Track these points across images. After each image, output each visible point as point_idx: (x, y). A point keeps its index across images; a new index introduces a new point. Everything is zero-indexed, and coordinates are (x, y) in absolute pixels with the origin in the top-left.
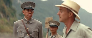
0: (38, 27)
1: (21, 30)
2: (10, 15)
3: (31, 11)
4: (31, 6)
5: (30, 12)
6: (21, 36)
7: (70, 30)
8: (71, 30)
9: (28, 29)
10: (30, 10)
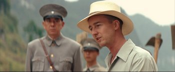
0: (73, 54)
1: (39, 58)
2: (7, 29)
3: (54, 22)
4: (54, 11)
5: (52, 24)
6: (39, 69)
7: (116, 58)
8: (118, 58)
9: (52, 56)
10: (52, 20)
